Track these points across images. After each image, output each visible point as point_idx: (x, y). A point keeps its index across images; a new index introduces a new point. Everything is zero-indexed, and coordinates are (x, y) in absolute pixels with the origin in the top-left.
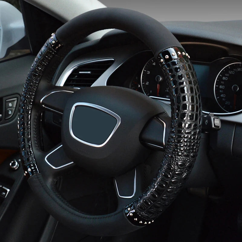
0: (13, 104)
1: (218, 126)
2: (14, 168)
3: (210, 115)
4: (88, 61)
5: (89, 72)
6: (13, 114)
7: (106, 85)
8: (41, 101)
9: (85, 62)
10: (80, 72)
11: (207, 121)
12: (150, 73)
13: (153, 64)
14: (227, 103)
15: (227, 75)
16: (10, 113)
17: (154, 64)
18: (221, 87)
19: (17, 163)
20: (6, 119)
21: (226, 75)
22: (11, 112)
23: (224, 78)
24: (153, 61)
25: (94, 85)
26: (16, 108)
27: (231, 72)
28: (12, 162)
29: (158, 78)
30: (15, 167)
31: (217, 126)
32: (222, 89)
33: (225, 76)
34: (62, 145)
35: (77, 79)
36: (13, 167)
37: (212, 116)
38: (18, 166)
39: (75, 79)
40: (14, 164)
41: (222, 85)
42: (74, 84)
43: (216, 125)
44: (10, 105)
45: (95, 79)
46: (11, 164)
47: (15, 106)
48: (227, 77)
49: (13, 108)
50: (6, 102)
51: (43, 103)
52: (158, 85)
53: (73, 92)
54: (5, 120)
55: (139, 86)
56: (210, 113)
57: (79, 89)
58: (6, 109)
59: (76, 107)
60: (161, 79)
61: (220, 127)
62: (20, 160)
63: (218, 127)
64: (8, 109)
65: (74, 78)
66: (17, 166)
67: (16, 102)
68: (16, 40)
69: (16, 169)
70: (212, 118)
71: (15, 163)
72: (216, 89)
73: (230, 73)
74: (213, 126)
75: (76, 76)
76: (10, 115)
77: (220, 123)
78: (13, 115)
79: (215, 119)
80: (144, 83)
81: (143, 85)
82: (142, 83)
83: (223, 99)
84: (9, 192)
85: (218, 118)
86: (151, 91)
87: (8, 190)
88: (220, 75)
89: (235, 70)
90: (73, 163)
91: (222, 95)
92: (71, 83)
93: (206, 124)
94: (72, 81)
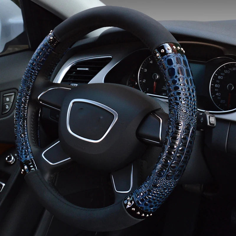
0: (10, 99)
3: (205, 113)
5: (87, 69)
6: (11, 109)
7: (103, 82)
8: (39, 97)
9: (83, 59)
10: (78, 69)
11: (202, 119)
13: (150, 62)
14: (222, 101)
15: (223, 74)
16: (7, 107)
17: (151, 62)
18: (216, 86)
19: (13, 158)
20: (3, 113)
21: (221, 74)
22: (8, 107)
23: (219, 77)
24: (150, 59)
25: (91, 82)
26: (13, 103)
27: (226, 72)
28: (8, 156)
29: (155, 76)
30: (11, 161)
32: (217, 88)
33: (221, 76)
34: (59, 141)
36: (9, 161)
37: (208, 114)
40: (10, 159)
41: (217, 84)
42: (72, 81)
43: (211, 123)
44: (8, 99)
45: (93, 76)
46: (7, 159)
47: (12, 101)
48: (223, 76)
50: (3, 96)
51: (40, 100)
52: (155, 82)
53: (71, 89)
55: (136, 83)
56: (206, 111)
58: (3, 104)
60: (158, 77)
61: (215, 125)
62: (16, 155)
63: (214, 124)
64: (5, 104)
65: (72, 75)
66: (13, 160)
67: (13, 96)
69: (12, 163)
70: (208, 116)
71: (11, 157)
74: (209, 124)
76: (7, 109)
77: (215, 122)
79: (210, 117)
80: (141, 81)
81: (140, 82)
82: (139, 80)
83: (219, 98)
84: (4, 186)
85: (213, 116)
86: (148, 89)
87: (4, 185)
88: (216, 74)
89: (230, 69)
90: (70, 159)
91: (218, 93)
92: (69, 79)
93: (202, 122)
94: (69, 77)
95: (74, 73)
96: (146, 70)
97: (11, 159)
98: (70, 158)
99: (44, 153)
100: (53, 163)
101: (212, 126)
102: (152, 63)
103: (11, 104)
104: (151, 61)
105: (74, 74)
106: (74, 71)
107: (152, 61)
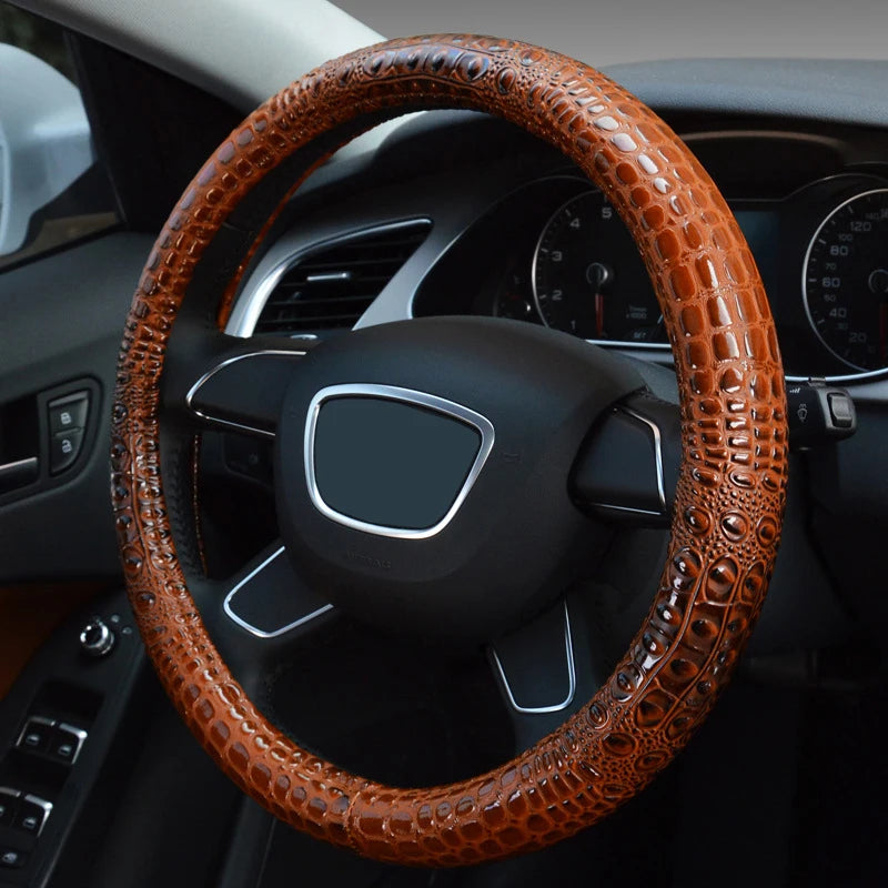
0: (74, 417)
1: (845, 421)
2: (97, 649)
3: (810, 385)
4: (340, 233)
5: (344, 275)
6: (79, 454)
7: (410, 317)
8: (189, 397)
9: (324, 241)
10: (310, 279)
11: (803, 408)
12: (563, 256)
13: (572, 224)
14: (854, 337)
15: (847, 236)
16: (67, 447)
17: (576, 224)
18: (826, 282)
19: (105, 632)
20: (54, 470)
21: (840, 237)
22: (69, 445)
23: (835, 250)
24: (569, 214)
25: (367, 320)
26: (86, 428)
27: (857, 226)
28: (89, 628)
29: (596, 274)
30: (98, 645)
31: (842, 421)
32: (831, 290)
33: (839, 244)
34: (283, 548)
35: (300, 302)
36: (92, 646)
37: (819, 387)
38: (112, 641)
39: (295, 302)
40: (94, 635)
41: (830, 274)
42: (292, 324)
43: (838, 418)
44: (66, 418)
45: (369, 297)
46: (83, 637)
47: (82, 422)
48: (846, 243)
49: (76, 430)
50: (49, 409)
51: (196, 404)
52: (597, 297)
53: (304, 353)
54: (52, 475)
55: (529, 308)
56: (813, 379)
57: (314, 340)
58: (50, 434)
59: (323, 403)
60: (606, 274)
61: (853, 424)
62: (115, 619)
63: (848, 424)
64: (59, 435)
65: (289, 302)
66: (108, 640)
67: (85, 405)
68: (59, 182)
69: (104, 652)
70: (823, 396)
71: (101, 630)
72: (811, 291)
73: (856, 229)
74: (829, 424)
75: (294, 292)
76: (68, 454)
77: (853, 412)
78: (77, 458)
79: (834, 398)
80: (544, 296)
81: (541, 302)
82: (538, 295)
83: (841, 326)
84: (86, 741)
85: (842, 395)
86: (573, 323)
87: (82, 735)
88: (821, 241)
89: (871, 216)
90: (330, 610)
91: (835, 310)
92: (280, 320)
93: (802, 418)
94: (281, 314)
95: (297, 294)
96: (559, 256)
97: (100, 637)
98: (329, 606)
99: (229, 598)
100: (268, 631)
101: (843, 431)
102: (578, 225)
103: (81, 433)
104: (572, 219)
105: (298, 298)
106: (297, 289)
107: (577, 220)
